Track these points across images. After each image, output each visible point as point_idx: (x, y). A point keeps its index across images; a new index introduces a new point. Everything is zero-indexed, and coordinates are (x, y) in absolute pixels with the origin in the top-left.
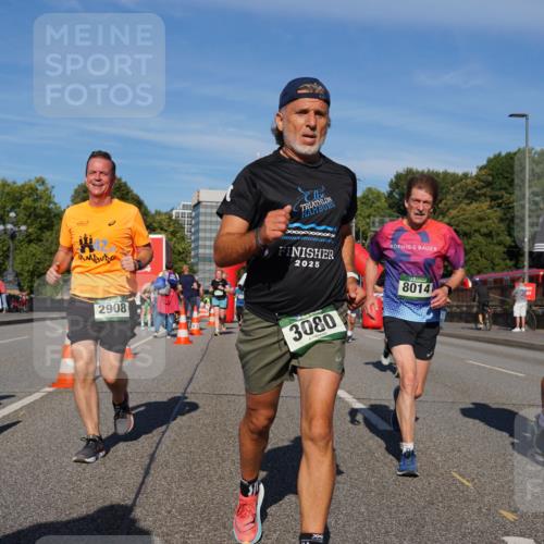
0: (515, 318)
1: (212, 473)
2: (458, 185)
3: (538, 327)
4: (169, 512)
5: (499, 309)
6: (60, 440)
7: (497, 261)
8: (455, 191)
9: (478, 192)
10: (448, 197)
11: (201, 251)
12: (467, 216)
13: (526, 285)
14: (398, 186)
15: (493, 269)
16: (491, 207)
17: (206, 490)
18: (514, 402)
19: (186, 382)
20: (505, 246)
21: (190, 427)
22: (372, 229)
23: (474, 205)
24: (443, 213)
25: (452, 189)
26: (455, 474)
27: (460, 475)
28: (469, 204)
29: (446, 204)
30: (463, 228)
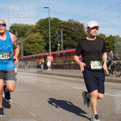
0: (48, 66)
3: (54, 69)
7: (42, 50)
8: (30, 30)
9: (36, 30)
10: (27, 32)
12: (33, 37)
13: (50, 57)
14: (12, 28)
15: (41, 52)
16: (40, 35)
18: (47, 90)
20: (44, 46)
23: (35, 34)
24: (26, 37)
25: (29, 29)
26: (30, 112)
27: (32, 112)
28: (33, 34)
29: (27, 34)
30: (32, 41)
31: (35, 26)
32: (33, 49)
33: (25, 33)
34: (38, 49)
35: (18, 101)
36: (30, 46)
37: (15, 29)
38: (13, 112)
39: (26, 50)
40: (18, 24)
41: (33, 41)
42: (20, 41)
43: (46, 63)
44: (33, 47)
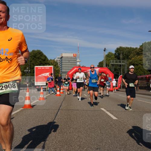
1: (67, 131)
2: (134, 51)
4: (56, 142)
5: (146, 85)
6: (25, 123)
7: (146, 72)
8: (134, 52)
9: (140, 53)
10: (131, 54)
11: (63, 70)
12: (137, 59)
14: (117, 52)
15: (144, 74)
17: (66, 136)
19: (59, 106)
21: (61, 119)
22: (110, 63)
23: (139, 56)
24: (130, 59)
28: (137, 56)
29: (131, 56)
31: (139, 48)
32: (137, 70)
33: (129, 55)
34: (141, 71)
35: (123, 120)
37: (120, 51)
38: (119, 130)
41: (137, 63)
42: (124, 63)
43: (148, 85)
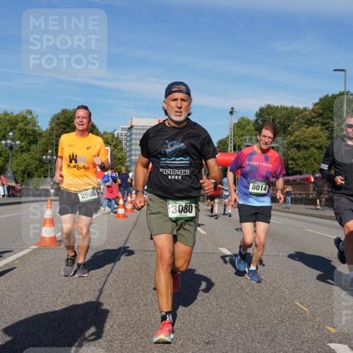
1: (140, 301)
2: (300, 115)
6: (41, 280)
9: (313, 120)
10: (294, 123)
11: (133, 158)
12: (306, 135)
14: (261, 116)
16: (322, 130)
17: (136, 313)
21: (125, 272)
22: (245, 144)
23: (311, 128)
25: (297, 118)
26: (297, 303)
27: (301, 303)
28: (307, 128)
30: (303, 143)
31: (312, 109)
32: (306, 161)
33: (289, 126)
34: (315, 162)
35: (269, 275)
36: (299, 154)
37: (266, 116)
38: (260, 299)
39: (288, 164)
40: (274, 107)
41: (305, 144)
42: (277, 143)
44: (304, 157)
